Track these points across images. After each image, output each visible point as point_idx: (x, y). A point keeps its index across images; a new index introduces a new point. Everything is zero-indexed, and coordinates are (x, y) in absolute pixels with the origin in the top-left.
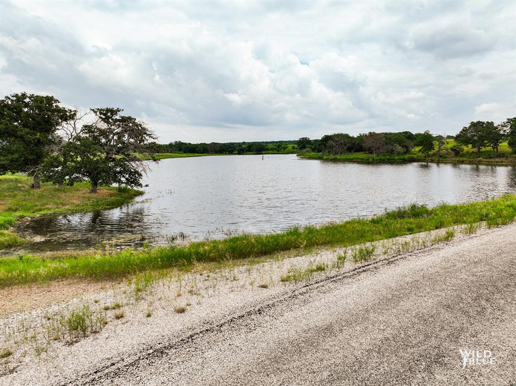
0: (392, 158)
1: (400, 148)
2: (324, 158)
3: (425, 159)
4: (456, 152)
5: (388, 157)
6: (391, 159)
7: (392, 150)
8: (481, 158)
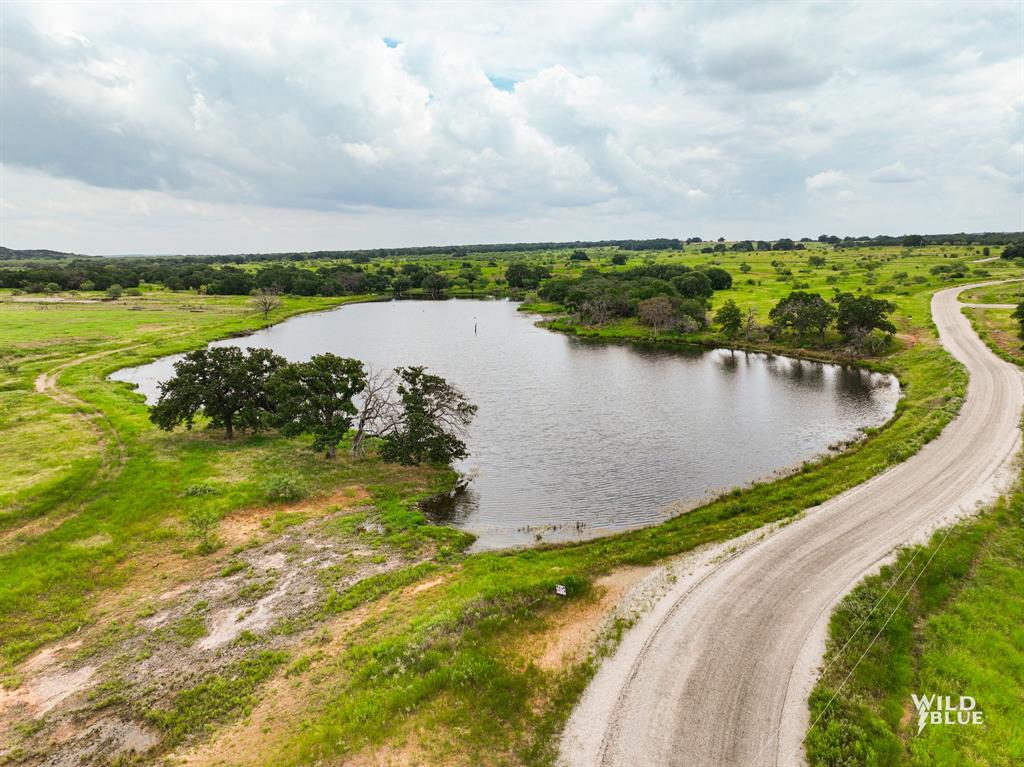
0: (682, 338)
1: (694, 322)
2: (578, 333)
3: (729, 345)
4: (772, 334)
5: (676, 337)
6: (681, 341)
7: (683, 326)
8: (802, 349)
